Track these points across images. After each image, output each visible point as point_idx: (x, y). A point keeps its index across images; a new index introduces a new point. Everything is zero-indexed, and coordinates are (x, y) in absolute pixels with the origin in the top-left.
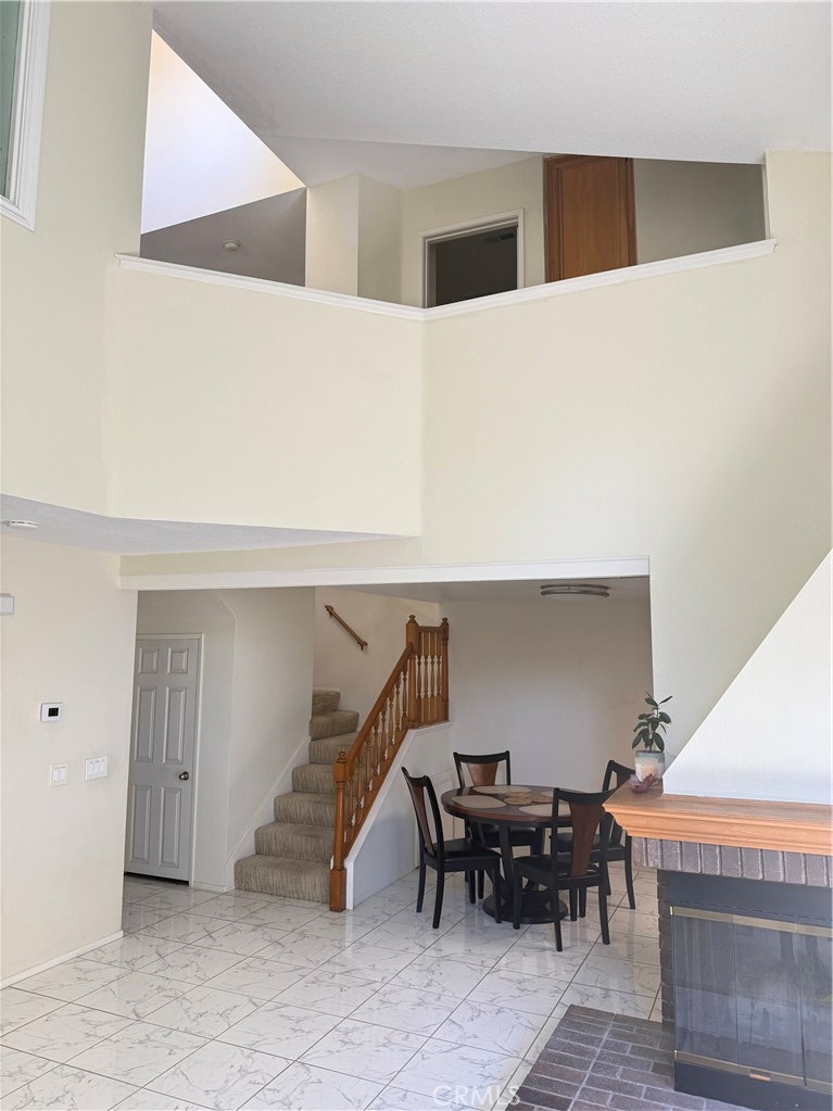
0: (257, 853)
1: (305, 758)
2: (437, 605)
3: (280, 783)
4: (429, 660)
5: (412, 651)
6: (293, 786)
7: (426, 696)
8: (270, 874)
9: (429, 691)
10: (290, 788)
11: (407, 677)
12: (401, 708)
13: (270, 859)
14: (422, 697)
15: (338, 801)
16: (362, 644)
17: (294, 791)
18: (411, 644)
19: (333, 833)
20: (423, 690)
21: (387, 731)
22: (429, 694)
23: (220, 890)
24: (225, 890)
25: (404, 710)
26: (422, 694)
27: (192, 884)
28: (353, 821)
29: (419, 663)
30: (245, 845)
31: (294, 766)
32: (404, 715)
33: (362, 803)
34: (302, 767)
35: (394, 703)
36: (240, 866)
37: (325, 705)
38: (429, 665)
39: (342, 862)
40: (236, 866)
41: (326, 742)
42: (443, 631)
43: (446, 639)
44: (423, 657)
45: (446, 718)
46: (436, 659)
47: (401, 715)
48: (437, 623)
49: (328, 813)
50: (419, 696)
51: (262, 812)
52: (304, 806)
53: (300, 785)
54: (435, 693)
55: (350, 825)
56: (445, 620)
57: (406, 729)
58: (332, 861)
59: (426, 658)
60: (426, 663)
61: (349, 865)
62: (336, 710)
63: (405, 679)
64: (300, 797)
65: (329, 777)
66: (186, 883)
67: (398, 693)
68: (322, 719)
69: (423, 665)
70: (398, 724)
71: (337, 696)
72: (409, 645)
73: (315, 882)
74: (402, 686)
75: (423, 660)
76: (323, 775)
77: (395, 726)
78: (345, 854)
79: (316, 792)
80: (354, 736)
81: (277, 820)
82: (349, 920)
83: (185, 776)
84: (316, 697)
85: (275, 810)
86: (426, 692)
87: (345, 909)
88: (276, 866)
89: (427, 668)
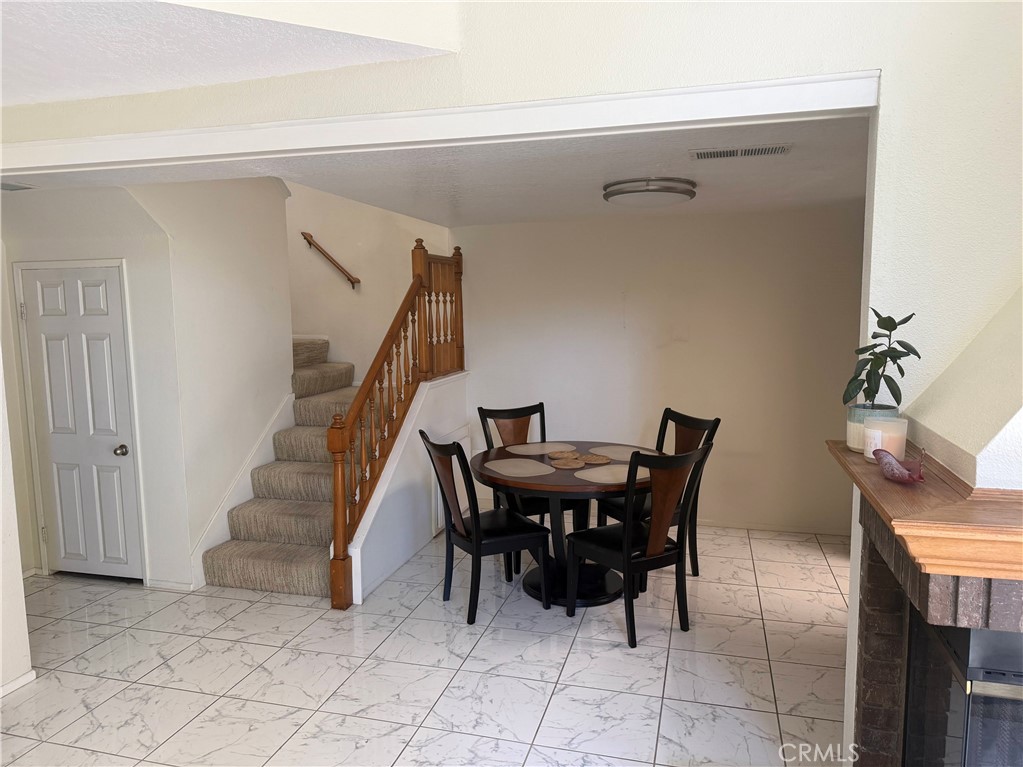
0: (233, 538)
1: (288, 420)
2: (446, 231)
3: (258, 451)
4: (441, 298)
5: (420, 288)
6: (276, 454)
7: (439, 341)
8: (250, 566)
9: (443, 336)
10: (272, 457)
11: (416, 317)
12: (411, 357)
13: (250, 546)
14: (435, 343)
15: (336, 470)
16: (354, 282)
17: (278, 459)
18: (419, 275)
19: (331, 509)
20: (435, 334)
21: (394, 384)
22: (442, 338)
23: (185, 588)
24: (192, 588)
25: (414, 359)
26: (435, 340)
27: (148, 582)
28: (357, 498)
29: (430, 302)
30: (216, 530)
31: (275, 431)
32: (414, 365)
33: (368, 475)
34: (286, 431)
35: (402, 350)
36: (211, 558)
37: (310, 357)
38: (441, 305)
39: (346, 549)
40: (205, 557)
41: (314, 400)
42: (456, 262)
43: (459, 273)
44: (433, 294)
45: (461, 367)
46: (448, 298)
47: (411, 366)
48: (449, 253)
49: (325, 486)
50: (431, 342)
51: (238, 488)
52: (290, 478)
53: (284, 451)
54: (449, 338)
55: (353, 503)
56: (457, 249)
57: (417, 382)
58: (332, 548)
59: (437, 295)
60: (437, 302)
61: (355, 551)
62: (325, 362)
63: (413, 321)
64: (285, 468)
65: (323, 442)
66: (140, 581)
67: (406, 338)
68: (308, 373)
69: (434, 304)
70: (407, 376)
71: (325, 346)
72: (417, 277)
73: (312, 573)
74: (410, 329)
75: (434, 298)
76: (315, 440)
77: (404, 379)
78: (349, 538)
79: (306, 461)
80: (351, 393)
81: (257, 496)
82: (358, 620)
83: (123, 450)
84: (297, 347)
85: (253, 485)
86: (438, 337)
87: (352, 604)
88: (259, 556)
89: (439, 308)
